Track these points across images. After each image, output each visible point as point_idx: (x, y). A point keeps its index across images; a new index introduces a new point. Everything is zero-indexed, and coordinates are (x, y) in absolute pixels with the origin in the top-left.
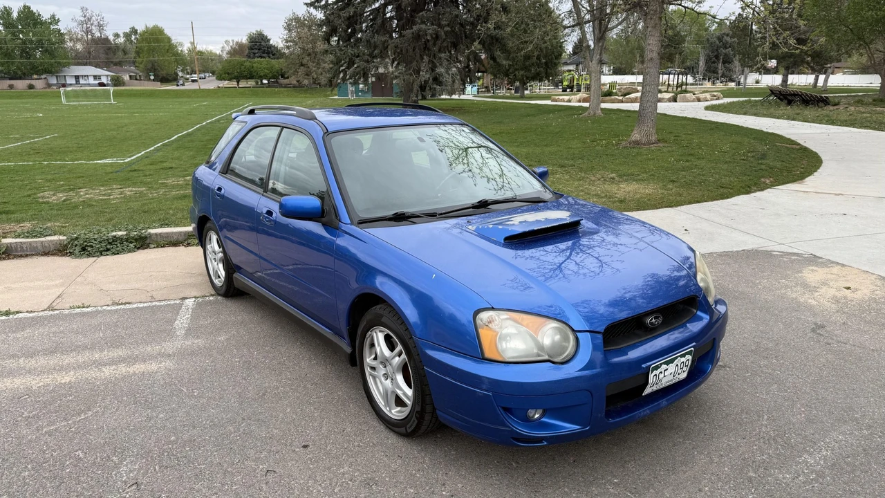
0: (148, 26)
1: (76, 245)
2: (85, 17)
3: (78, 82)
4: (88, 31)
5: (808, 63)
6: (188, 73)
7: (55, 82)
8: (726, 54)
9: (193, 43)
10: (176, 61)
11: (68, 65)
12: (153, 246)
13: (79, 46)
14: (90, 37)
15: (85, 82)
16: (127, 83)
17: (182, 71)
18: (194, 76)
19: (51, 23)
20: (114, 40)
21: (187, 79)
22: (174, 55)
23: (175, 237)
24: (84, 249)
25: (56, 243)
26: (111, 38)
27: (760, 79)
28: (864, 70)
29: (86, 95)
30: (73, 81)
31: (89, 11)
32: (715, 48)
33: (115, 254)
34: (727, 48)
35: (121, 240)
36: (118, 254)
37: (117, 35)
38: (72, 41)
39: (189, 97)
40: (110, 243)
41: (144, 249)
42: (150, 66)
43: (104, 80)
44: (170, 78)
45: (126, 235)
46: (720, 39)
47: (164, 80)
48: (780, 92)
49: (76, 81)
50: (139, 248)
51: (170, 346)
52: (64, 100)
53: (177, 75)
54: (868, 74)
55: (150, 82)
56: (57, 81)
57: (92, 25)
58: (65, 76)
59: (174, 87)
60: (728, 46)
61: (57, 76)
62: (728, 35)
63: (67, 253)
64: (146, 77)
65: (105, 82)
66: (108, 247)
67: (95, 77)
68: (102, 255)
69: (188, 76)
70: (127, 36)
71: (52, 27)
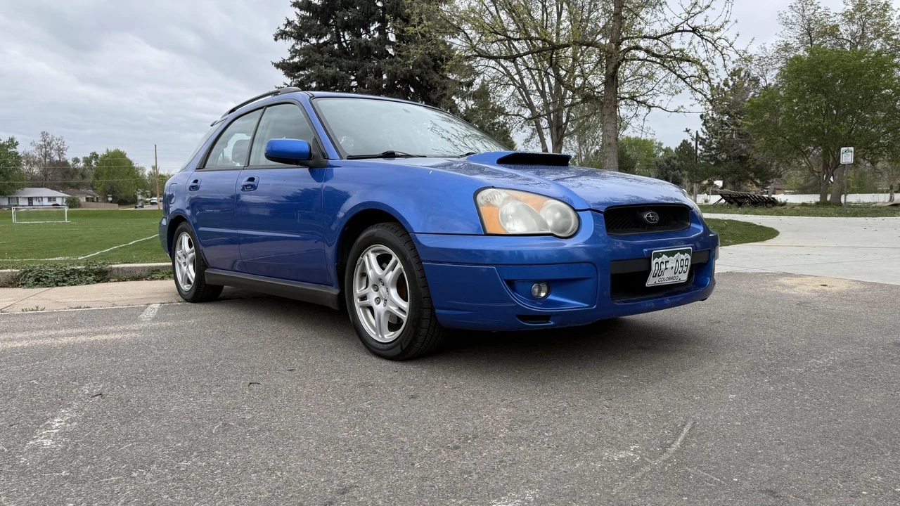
0: (109, 150)
1: (30, 277)
2: (45, 141)
3: (30, 203)
4: (47, 155)
5: (751, 179)
6: (148, 197)
7: (6, 203)
8: (674, 176)
9: (155, 168)
10: (137, 183)
11: (23, 186)
12: (114, 280)
13: (36, 170)
14: (47, 160)
15: (38, 204)
16: (83, 204)
17: (142, 194)
18: (154, 198)
19: (8, 146)
20: (73, 165)
21: (147, 202)
22: (135, 178)
23: (138, 272)
24: (38, 280)
25: (8, 275)
26: (70, 162)
27: (708, 199)
28: (803, 190)
29: (39, 215)
30: (26, 203)
31: (50, 136)
32: (664, 170)
33: (72, 285)
34: (675, 170)
35: (80, 273)
36: (75, 285)
37: (77, 160)
38: (29, 165)
39: (148, 217)
40: (67, 276)
41: (103, 282)
42: (108, 188)
43: (59, 201)
44: (129, 201)
45: (85, 268)
46: (668, 162)
47: (122, 202)
48: (730, 195)
49: (29, 203)
50: (98, 282)
51: (135, 326)
52: (14, 220)
53: (136, 197)
54: (807, 194)
55: (108, 204)
56: (9, 202)
57: (51, 149)
58: (18, 198)
59: (133, 209)
60: (676, 168)
61: (9, 198)
62: (675, 159)
63: (18, 285)
64: (104, 199)
65: (60, 204)
66: (65, 278)
67: (50, 199)
68: (57, 286)
69: (147, 199)
70: (87, 161)
71: (10, 150)
